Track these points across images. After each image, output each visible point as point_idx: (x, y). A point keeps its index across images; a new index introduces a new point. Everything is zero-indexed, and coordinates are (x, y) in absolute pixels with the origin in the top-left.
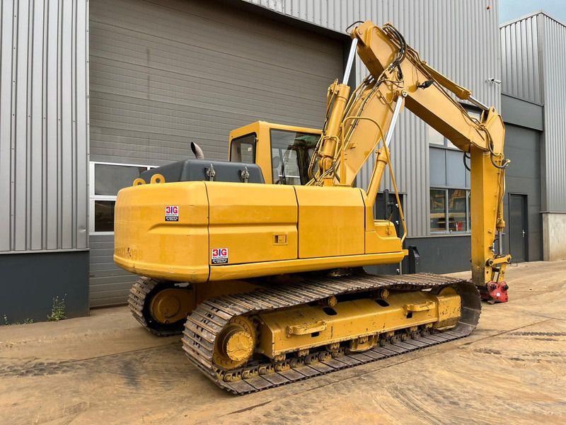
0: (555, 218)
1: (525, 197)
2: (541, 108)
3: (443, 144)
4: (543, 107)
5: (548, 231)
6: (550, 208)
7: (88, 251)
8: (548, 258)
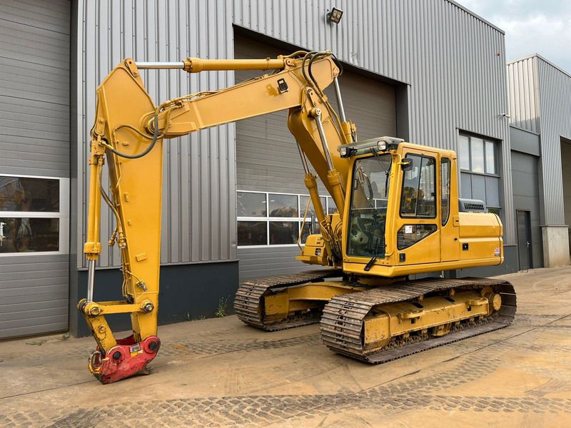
0: (552, 231)
1: (528, 213)
2: (537, 137)
3: (468, 169)
4: (539, 136)
5: (547, 242)
6: (548, 222)
7: (237, 262)
8: (549, 265)
